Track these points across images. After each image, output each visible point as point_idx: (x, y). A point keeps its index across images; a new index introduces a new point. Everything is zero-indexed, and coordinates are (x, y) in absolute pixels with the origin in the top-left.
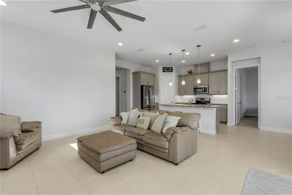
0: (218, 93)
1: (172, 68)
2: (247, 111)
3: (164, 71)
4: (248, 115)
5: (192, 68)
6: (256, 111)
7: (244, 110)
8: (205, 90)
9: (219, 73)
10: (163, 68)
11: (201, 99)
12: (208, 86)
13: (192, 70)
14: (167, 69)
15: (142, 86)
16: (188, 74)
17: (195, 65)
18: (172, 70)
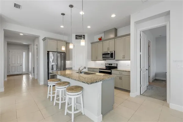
0: (124, 58)
1: (84, 35)
2: (156, 75)
3: (76, 39)
4: (157, 78)
5: (102, 35)
6: (165, 75)
7: (152, 75)
8: (112, 56)
9: (124, 37)
10: (76, 35)
11: (109, 64)
12: (114, 51)
13: (102, 37)
14: (79, 37)
15: (48, 52)
16: (99, 40)
17: (104, 31)
18: (84, 37)
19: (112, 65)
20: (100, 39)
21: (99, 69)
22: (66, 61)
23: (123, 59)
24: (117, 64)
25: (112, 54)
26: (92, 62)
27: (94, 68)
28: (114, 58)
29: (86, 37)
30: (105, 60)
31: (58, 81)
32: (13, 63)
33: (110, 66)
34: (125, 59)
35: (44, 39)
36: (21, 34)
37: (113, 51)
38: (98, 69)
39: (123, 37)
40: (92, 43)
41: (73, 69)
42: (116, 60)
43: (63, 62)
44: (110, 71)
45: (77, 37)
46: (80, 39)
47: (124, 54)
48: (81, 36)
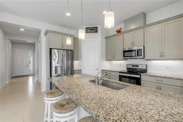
9: (163, 24)
10: (86, 28)
11: (133, 66)
12: (144, 47)
13: (121, 28)
14: (91, 29)
15: (51, 49)
16: (117, 33)
17: (125, 20)
18: (97, 30)
19: (137, 66)
20: (119, 31)
21: (120, 72)
22: (74, 61)
23: (160, 58)
24: (147, 65)
27: (111, 71)
29: (99, 30)
30: (127, 59)
31: (60, 95)
32: (19, 63)
33: (134, 68)
34: (163, 58)
35: (46, 33)
36: (22, 30)
38: (117, 72)
39: (161, 23)
41: (83, 72)
42: (147, 60)
43: (70, 62)
45: (87, 30)
46: (92, 32)
47: (163, 51)
48: (92, 28)
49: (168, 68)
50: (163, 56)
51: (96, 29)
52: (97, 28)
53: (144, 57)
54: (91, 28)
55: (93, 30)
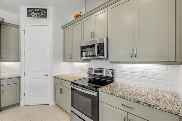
3: (29, 16)
8: (101, 51)
10: (28, 9)
12: (107, 39)
13: (81, 13)
14: (35, 12)
18: (46, 14)
20: (77, 17)
23: (132, 59)
24: (113, 70)
25: (100, 46)
26: (65, 63)
27: (62, 79)
28: (105, 56)
29: (50, 13)
37: (102, 39)
38: (69, 82)
40: (64, 27)
42: (112, 62)
44: (95, 94)
45: (30, 13)
46: (38, 16)
47: (136, 46)
48: (38, 10)
49: (144, 77)
50: (136, 56)
51: (44, 12)
52: (46, 10)
53: (108, 58)
54: (35, 10)
55: (40, 12)
